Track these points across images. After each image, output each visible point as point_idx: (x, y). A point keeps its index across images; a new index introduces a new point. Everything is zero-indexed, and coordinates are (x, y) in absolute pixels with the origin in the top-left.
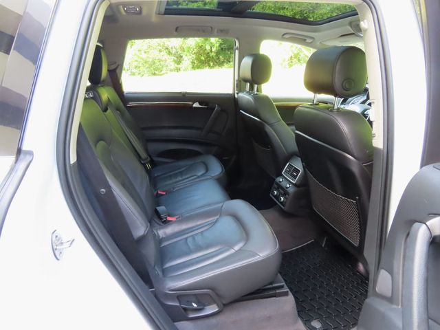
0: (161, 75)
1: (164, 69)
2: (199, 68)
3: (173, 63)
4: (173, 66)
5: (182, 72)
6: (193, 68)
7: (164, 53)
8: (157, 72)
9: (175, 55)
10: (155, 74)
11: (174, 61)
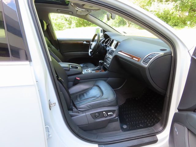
0: (62, 30)
1: (64, 27)
2: (79, 26)
3: (68, 25)
4: (68, 26)
5: (72, 29)
6: (77, 27)
7: (64, 20)
8: (60, 29)
9: (68, 21)
10: (60, 30)
11: (68, 23)
